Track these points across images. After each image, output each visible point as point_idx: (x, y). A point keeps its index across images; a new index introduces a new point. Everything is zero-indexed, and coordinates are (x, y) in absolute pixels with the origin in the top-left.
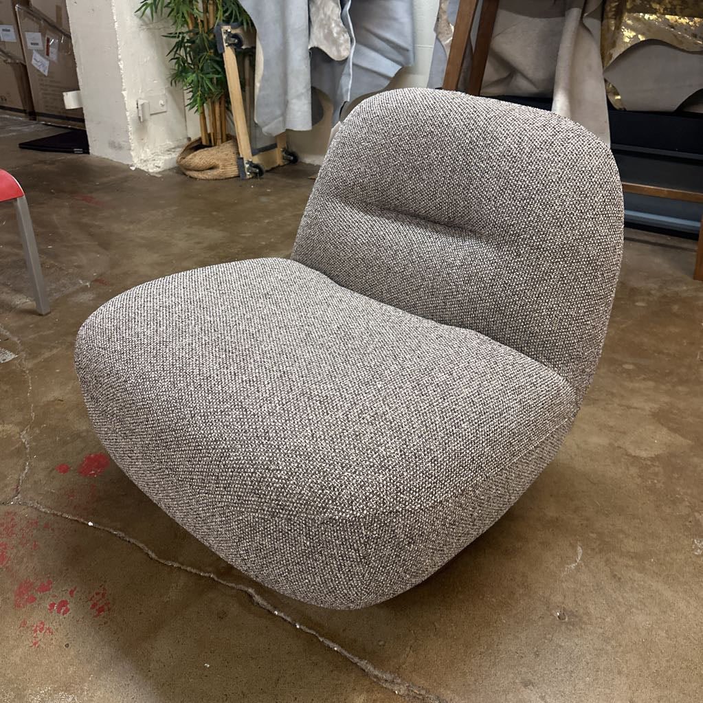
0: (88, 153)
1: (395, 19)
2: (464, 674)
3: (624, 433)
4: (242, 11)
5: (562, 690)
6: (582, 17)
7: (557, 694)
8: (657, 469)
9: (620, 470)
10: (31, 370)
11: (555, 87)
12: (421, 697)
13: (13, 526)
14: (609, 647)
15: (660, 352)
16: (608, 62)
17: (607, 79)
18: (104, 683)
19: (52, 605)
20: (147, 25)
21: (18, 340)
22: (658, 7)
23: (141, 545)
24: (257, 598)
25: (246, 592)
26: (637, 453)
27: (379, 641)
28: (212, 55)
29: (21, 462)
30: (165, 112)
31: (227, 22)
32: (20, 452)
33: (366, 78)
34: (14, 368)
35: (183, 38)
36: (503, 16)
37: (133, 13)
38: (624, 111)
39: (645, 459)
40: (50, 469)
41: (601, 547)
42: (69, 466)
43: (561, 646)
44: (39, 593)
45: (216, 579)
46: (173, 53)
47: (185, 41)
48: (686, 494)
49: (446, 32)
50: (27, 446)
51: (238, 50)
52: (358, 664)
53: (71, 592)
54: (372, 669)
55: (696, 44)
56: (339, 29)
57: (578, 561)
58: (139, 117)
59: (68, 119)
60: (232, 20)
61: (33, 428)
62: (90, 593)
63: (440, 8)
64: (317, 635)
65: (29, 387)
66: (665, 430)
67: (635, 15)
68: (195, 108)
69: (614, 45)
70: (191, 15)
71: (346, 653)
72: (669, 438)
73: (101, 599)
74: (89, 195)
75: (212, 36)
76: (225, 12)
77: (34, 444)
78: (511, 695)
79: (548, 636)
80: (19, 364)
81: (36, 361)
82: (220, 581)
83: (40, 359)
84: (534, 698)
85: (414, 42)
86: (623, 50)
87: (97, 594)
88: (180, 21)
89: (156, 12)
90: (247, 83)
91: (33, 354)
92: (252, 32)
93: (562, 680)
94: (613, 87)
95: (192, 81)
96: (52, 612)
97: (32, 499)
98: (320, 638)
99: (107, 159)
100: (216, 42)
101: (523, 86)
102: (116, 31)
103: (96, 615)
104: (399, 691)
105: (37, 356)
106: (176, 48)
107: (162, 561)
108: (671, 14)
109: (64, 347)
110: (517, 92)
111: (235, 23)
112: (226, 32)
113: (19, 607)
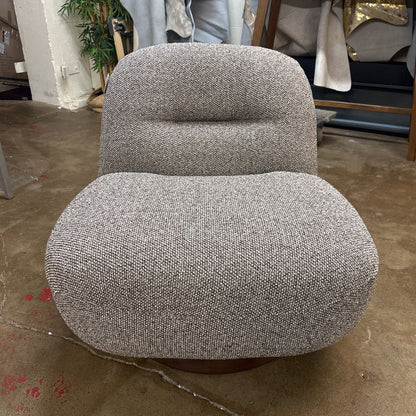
0: (31, 99)
1: (217, 12)
4: (124, 10)
6: (331, 7)
8: (407, 277)
10: (3, 234)
11: (317, 49)
14: (399, 395)
16: (348, 33)
17: (348, 43)
19: (28, 392)
20: (65, 20)
24: (165, 377)
25: (157, 373)
26: (394, 267)
27: (250, 401)
28: (107, 37)
29: (1, 294)
30: (78, 73)
31: (115, 17)
35: (88, 27)
36: (284, 8)
37: (57, 13)
38: (358, 62)
39: (399, 271)
40: (20, 299)
41: (382, 329)
42: (33, 295)
43: (368, 397)
44: (18, 383)
45: (137, 366)
46: (82, 37)
47: (90, 29)
49: (250, 19)
50: (4, 284)
51: (123, 33)
53: (41, 382)
55: (401, 20)
56: (184, 18)
57: (369, 339)
58: (63, 76)
59: (18, 80)
60: (118, 15)
61: (8, 272)
62: (53, 381)
63: (246, 4)
64: (208, 400)
65: (3, 245)
67: (363, 4)
68: (97, 70)
69: (351, 23)
70: (93, 13)
71: (229, 411)
72: (411, 257)
73: (60, 385)
74: (34, 125)
75: (106, 26)
76: (114, 10)
77: (9, 282)
79: (359, 390)
82: (140, 367)
83: (9, 227)
85: (229, 26)
86: (357, 25)
87: (58, 381)
88: (86, 17)
89: (71, 12)
91: (4, 224)
92: (130, 22)
94: (351, 48)
95: (95, 53)
96: (28, 396)
97: (9, 319)
98: (210, 402)
99: (44, 103)
100: (109, 29)
101: (297, 50)
102: (46, 24)
103: (58, 395)
105: (7, 225)
106: (84, 34)
107: (100, 356)
108: (385, 3)
109: (24, 219)
110: (293, 53)
111: (120, 18)
112: (115, 23)
113: (6, 394)
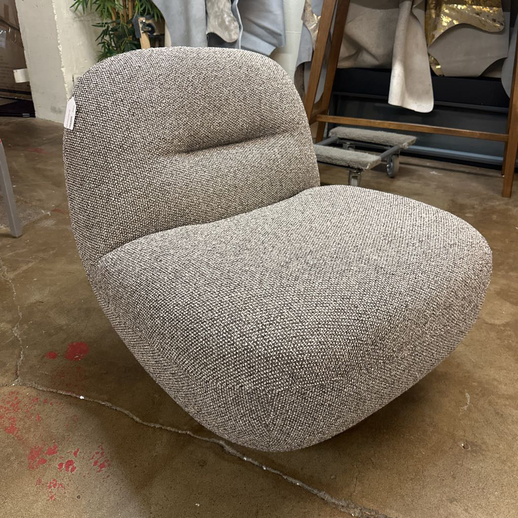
0: (34, 117)
1: (270, 12)
2: (402, 496)
4: (153, 6)
6: (411, 8)
7: (476, 507)
8: (509, 333)
9: (483, 335)
10: (13, 280)
11: (393, 59)
12: (372, 517)
13: (17, 404)
14: (506, 468)
16: (431, 41)
17: (431, 54)
19: (61, 465)
20: (79, 17)
23: (126, 412)
24: (227, 448)
25: (218, 444)
26: (492, 321)
27: (331, 475)
28: (131, 39)
29: (16, 352)
31: (142, 15)
32: (14, 343)
35: (108, 27)
36: (353, 8)
37: (68, 8)
38: (442, 77)
39: (499, 326)
40: (41, 356)
41: (483, 392)
42: (57, 353)
43: (470, 470)
44: (48, 456)
45: (192, 435)
46: (100, 38)
47: (110, 29)
49: (311, 20)
50: (20, 339)
51: (151, 36)
52: (318, 495)
53: (75, 454)
54: (330, 498)
55: (496, 27)
56: (230, 18)
57: (468, 403)
59: (15, 92)
60: (146, 14)
61: (22, 324)
62: (90, 453)
63: (306, 2)
64: (281, 474)
65: (14, 293)
66: (508, 304)
67: (451, 6)
69: (435, 28)
70: (114, 10)
71: (306, 487)
72: (513, 310)
73: (100, 458)
74: (39, 148)
75: (131, 26)
76: (141, 6)
77: (25, 337)
78: (442, 509)
79: (459, 462)
80: (3, 276)
81: (16, 273)
82: (195, 436)
83: (19, 271)
84: (460, 511)
85: (285, 29)
86: (442, 31)
87: (97, 453)
88: (106, 13)
89: (87, 7)
91: (12, 268)
92: (161, 21)
93: (478, 496)
94: (435, 59)
96: (61, 471)
97: (30, 381)
98: (284, 476)
99: (50, 121)
100: (134, 29)
101: (367, 60)
102: (56, 22)
103: (98, 470)
104: (355, 513)
105: (16, 269)
106: (103, 35)
107: (145, 423)
108: (477, 5)
109: (37, 261)
110: (363, 65)
111: (148, 16)
112: (142, 22)
113: (33, 468)
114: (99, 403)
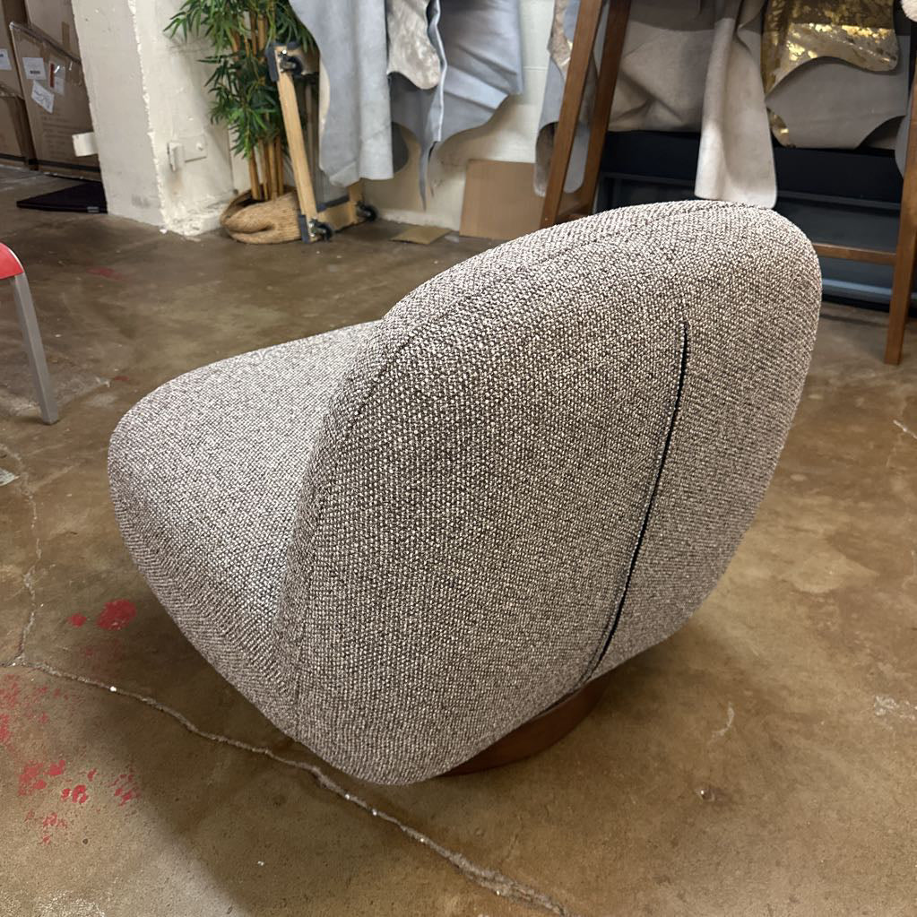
0: (106, 212)
1: (497, 34)
2: (583, 869)
3: (791, 563)
4: (301, 27)
5: (705, 886)
6: (736, 30)
7: (699, 891)
8: (831, 608)
9: (784, 610)
10: (35, 495)
11: (704, 118)
12: (528, 898)
13: (15, 694)
14: (765, 833)
15: (840, 459)
16: (771, 86)
17: (770, 108)
18: (132, 887)
19: (66, 792)
20: (179, 46)
21: (19, 456)
22: (831, 15)
23: (177, 715)
24: (324, 779)
25: (310, 772)
26: (807, 587)
27: (477, 829)
28: (263, 83)
29: (25, 612)
30: (205, 157)
31: (282, 41)
32: (24, 598)
33: (462, 111)
34: (14, 492)
35: (226, 63)
36: (635, 30)
37: (161, 32)
38: (792, 149)
39: (817, 596)
40: (60, 621)
41: (759, 707)
42: (86, 617)
43: (704, 832)
44: (49, 777)
45: (272, 756)
46: (213, 82)
47: (229, 66)
48: (866, 639)
49: (563, 51)
50: (32, 592)
51: (297, 77)
52: (451, 859)
53: (90, 776)
54: (467, 865)
55: (883, 62)
56: (425, 48)
57: (728, 725)
58: (171, 166)
59: (79, 168)
60: (289, 39)
61: (40, 569)
62: (113, 775)
63: (555, 20)
64: (399, 824)
65: (33, 516)
66: (842, 559)
67: (804, 26)
68: (243, 152)
69: (777, 64)
70: (235, 34)
71: (434, 845)
72: (848, 569)
73: (125, 784)
74: (109, 267)
75: (263, 60)
76: (279, 28)
77: (41, 589)
78: (641, 893)
79: (690, 820)
80: (21, 488)
81: (42, 483)
82: (277, 758)
83: (49, 480)
84: (670, 897)
85: (523, 63)
86: (789, 70)
87: (122, 776)
88: (221, 41)
89: (190, 30)
90: (309, 120)
91: (37, 475)
92: (313, 54)
93: (706, 875)
94: (779, 118)
95: (238, 118)
96: (65, 801)
97: (39, 659)
98: (402, 827)
99: (131, 220)
100: (268, 67)
101: (664, 118)
102: (139, 56)
103: (121, 802)
104: (502, 891)
105: (43, 477)
106: (216, 76)
107: (203, 734)
108: (850, 25)
109: (77, 464)
110: (656, 126)
111: (293, 43)
112: (281, 54)
113: (25, 794)
114: (138, 700)
